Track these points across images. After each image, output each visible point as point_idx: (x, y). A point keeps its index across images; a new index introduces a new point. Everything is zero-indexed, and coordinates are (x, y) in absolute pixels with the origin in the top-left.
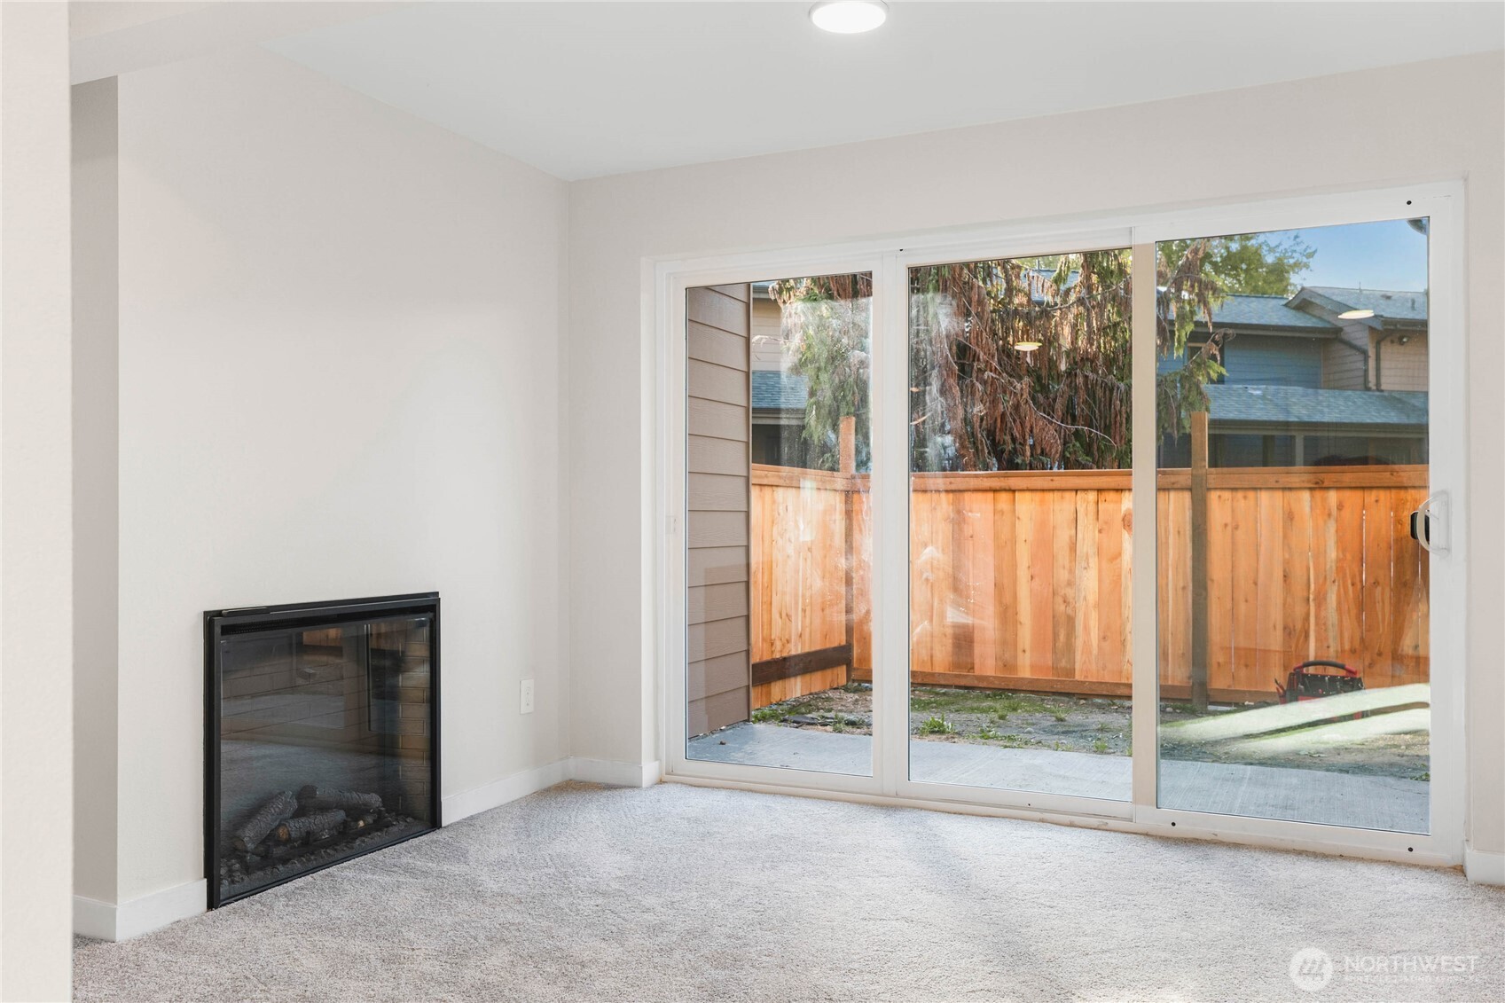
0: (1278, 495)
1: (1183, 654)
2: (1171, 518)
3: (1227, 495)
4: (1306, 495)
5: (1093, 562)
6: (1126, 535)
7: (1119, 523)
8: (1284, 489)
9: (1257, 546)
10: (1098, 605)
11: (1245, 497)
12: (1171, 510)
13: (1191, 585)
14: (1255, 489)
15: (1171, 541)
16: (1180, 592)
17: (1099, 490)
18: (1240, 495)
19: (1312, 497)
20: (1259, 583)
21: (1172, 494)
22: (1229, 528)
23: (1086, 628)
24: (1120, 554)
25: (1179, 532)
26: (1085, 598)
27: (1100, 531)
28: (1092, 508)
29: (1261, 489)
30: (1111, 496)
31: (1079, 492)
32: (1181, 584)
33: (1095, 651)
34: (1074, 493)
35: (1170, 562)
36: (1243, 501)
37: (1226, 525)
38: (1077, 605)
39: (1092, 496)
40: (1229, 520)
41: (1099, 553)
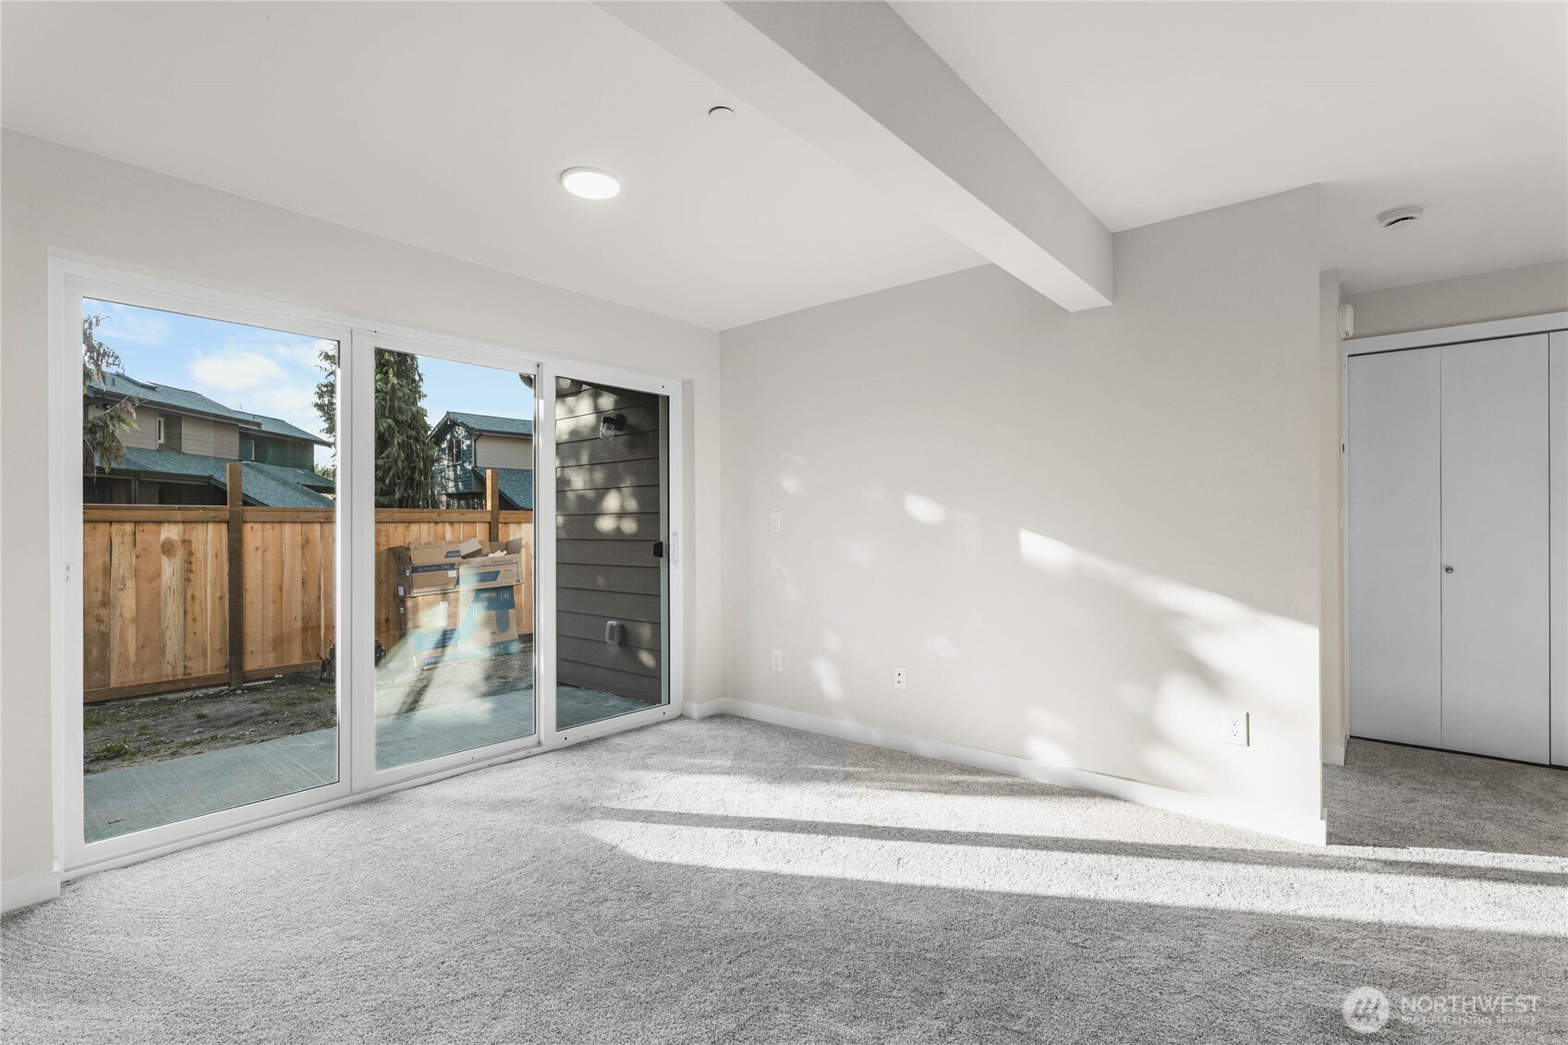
0: (298, 527)
1: (221, 649)
2: (209, 544)
3: (258, 526)
4: (317, 527)
5: (130, 584)
6: (165, 559)
7: (157, 548)
8: (302, 523)
9: (282, 563)
10: (135, 620)
11: (273, 528)
12: (209, 538)
13: (227, 595)
14: (280, 522)
15: (209, 563)
16: (217, 602)
17: (136, 522)
18: (268, 526)
19: (321, 528)
20: (284, 590)
21: (210, 526)
22: (260, 551)
23: (123, 641)
24: (159, 575)
25: (216, 555)
26: (121, 615)
27: (137, 557)
28: (128, 539)
29: (285, 522)
30: (151, 526)
31: (113, 524)
32: (218, 595)
33: (132, 659)
34: (109, 525)
35: (208, 579)
36: (271, 531)
37: (257, 549)
38: (113, 622)
39: (129, 528)
40: (259, 544)
41: (136, 574)
